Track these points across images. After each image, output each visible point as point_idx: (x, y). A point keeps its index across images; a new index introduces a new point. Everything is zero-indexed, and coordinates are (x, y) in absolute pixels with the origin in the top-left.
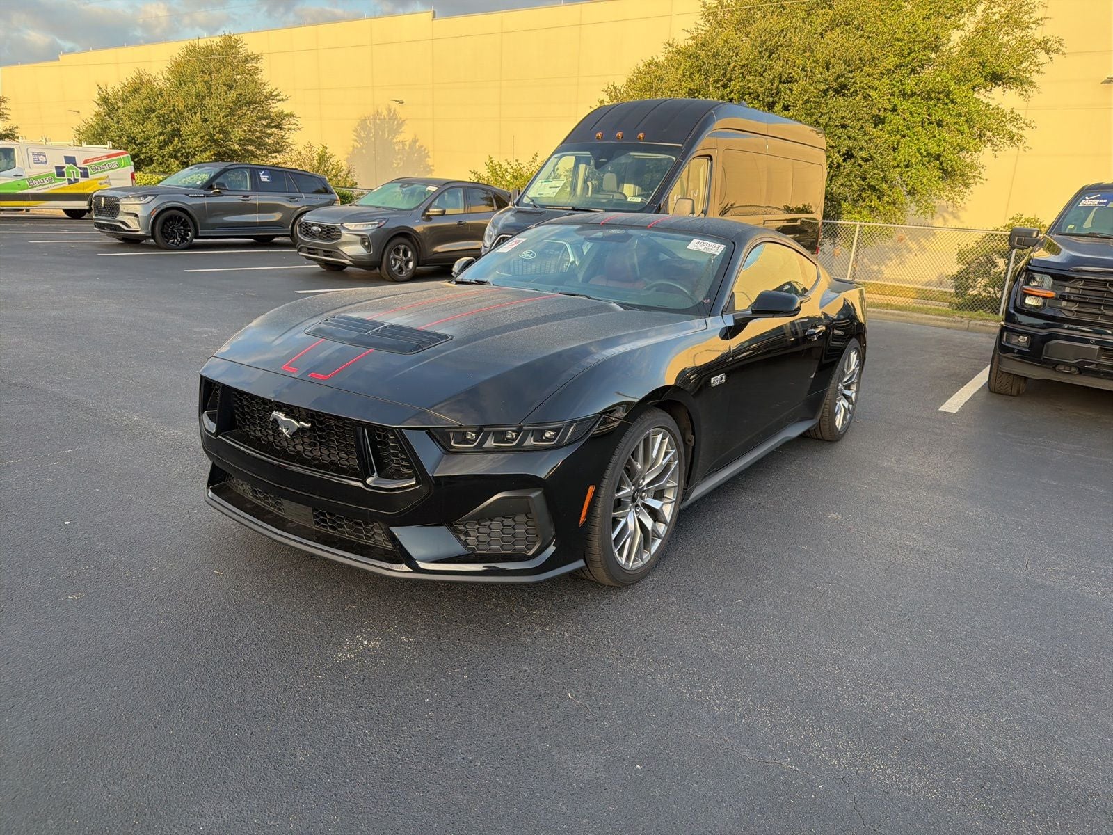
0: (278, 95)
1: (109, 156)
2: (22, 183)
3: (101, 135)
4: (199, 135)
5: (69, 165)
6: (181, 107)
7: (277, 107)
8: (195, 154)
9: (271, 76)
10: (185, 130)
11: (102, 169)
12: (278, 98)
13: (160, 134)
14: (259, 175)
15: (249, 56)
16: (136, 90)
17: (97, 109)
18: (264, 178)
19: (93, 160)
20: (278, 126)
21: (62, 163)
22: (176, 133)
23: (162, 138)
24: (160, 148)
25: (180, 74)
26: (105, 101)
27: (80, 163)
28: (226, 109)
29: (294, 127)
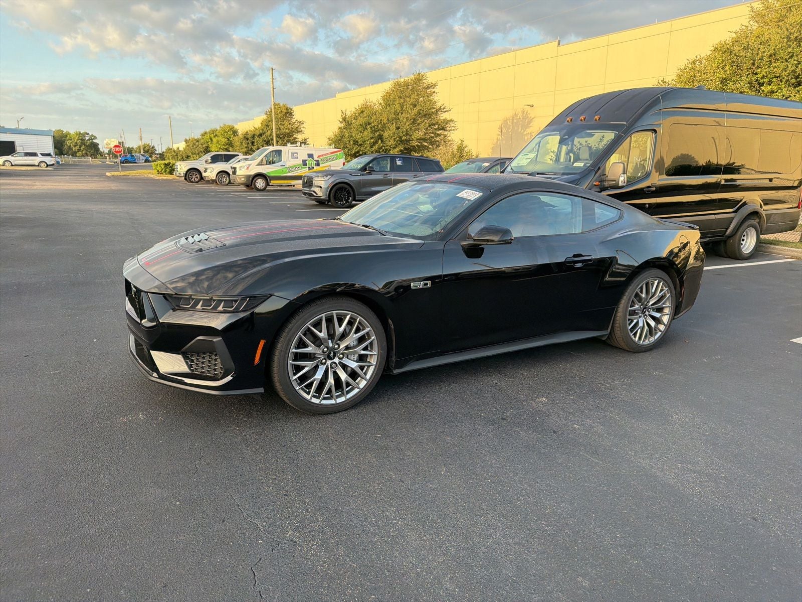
0: (444, 108)
1: (332, 153)
2: (284, 170)
3: (340, 140)
4: (393, 138)
5: (310, 159)
6: (385, 121)
7: (443, 116)
8: (390, 150)
9: (440, 98)
10: (386, 135)
11: (327, 161)
12: (445, 110)
13: (372, 138)
14: (396, 161)
15: (429, 85)
16: (362, 112)
17: (340, 125)
18: (399, 163)
19: (323, 155)
20: (443, 129)
21: (306, 158)
22: (381, 137)
23: (372, 140)
24: (371, 147)
25: (388, 100)
26: (344, 119)
27: (315, 158)
28: (411, 120)
29: (453, 128)
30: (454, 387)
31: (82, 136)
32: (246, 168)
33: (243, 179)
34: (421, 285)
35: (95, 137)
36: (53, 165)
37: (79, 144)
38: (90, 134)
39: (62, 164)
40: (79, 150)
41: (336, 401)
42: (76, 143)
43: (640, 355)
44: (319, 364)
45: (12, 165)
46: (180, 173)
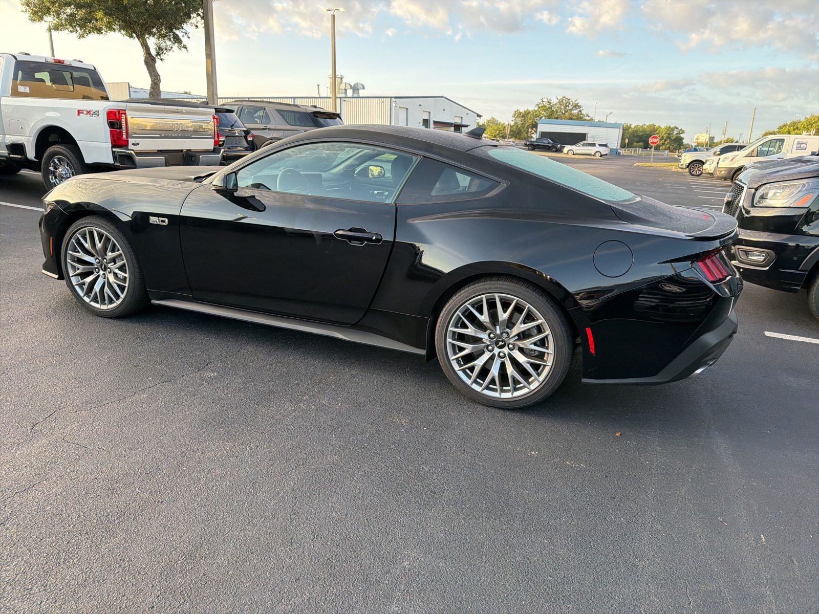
31: (670, 130)
35: (683, 131)
36: (606, 155)
37: (665, 138)
38: (680, 129)
39: (623, 155)
40: (663, 144)
42: (663, 137)
45: (574, 154)
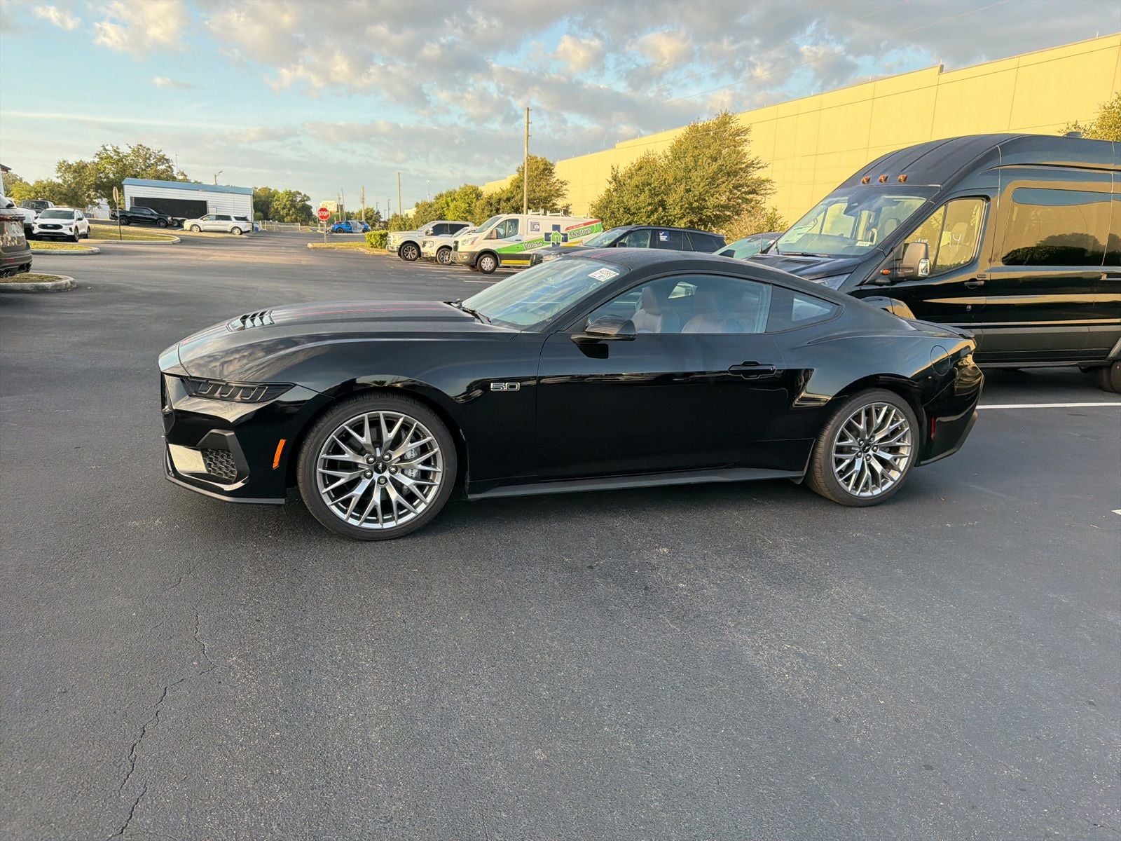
0: (758, 163)
1: (585, 224)
2: (520, 246)
3: (606, 207)
4: (680, 204)
5: (554, 232)
6: (671, 180)
7: (757, 174)
8: (674, 221)
9: (752, 151)
10: (670, 200)
11: (578, 235)
12: (758, 166)
13: (649, 204)
14: (659, 235)
15: (739, 130)
16: (640, 168)
17: (608, 186)
18: (663, 238)
19: (572, 227)
20: (753, 192)
21: (550, 230)
22: (662, 204)
23: (650, 207)
24: (649, 217)
25: (678, 152)
26: (615, 178)
27: (563, 231)
28: (707, 179)
30: (556, 526)
31: (292, 195)
32: (470, 242)
33: (466, 257)
34: (505, 387)
35: (308, 197)
36: (248, 231)
37: (288, 206)
38: (303, 194)
39: (262, 231)
40: (288, 214)
41: (382, 525)
42: (285, 205)
43: (854, 511)
44: (362, 476)
45: (200, 231)
46: (392, 248)
